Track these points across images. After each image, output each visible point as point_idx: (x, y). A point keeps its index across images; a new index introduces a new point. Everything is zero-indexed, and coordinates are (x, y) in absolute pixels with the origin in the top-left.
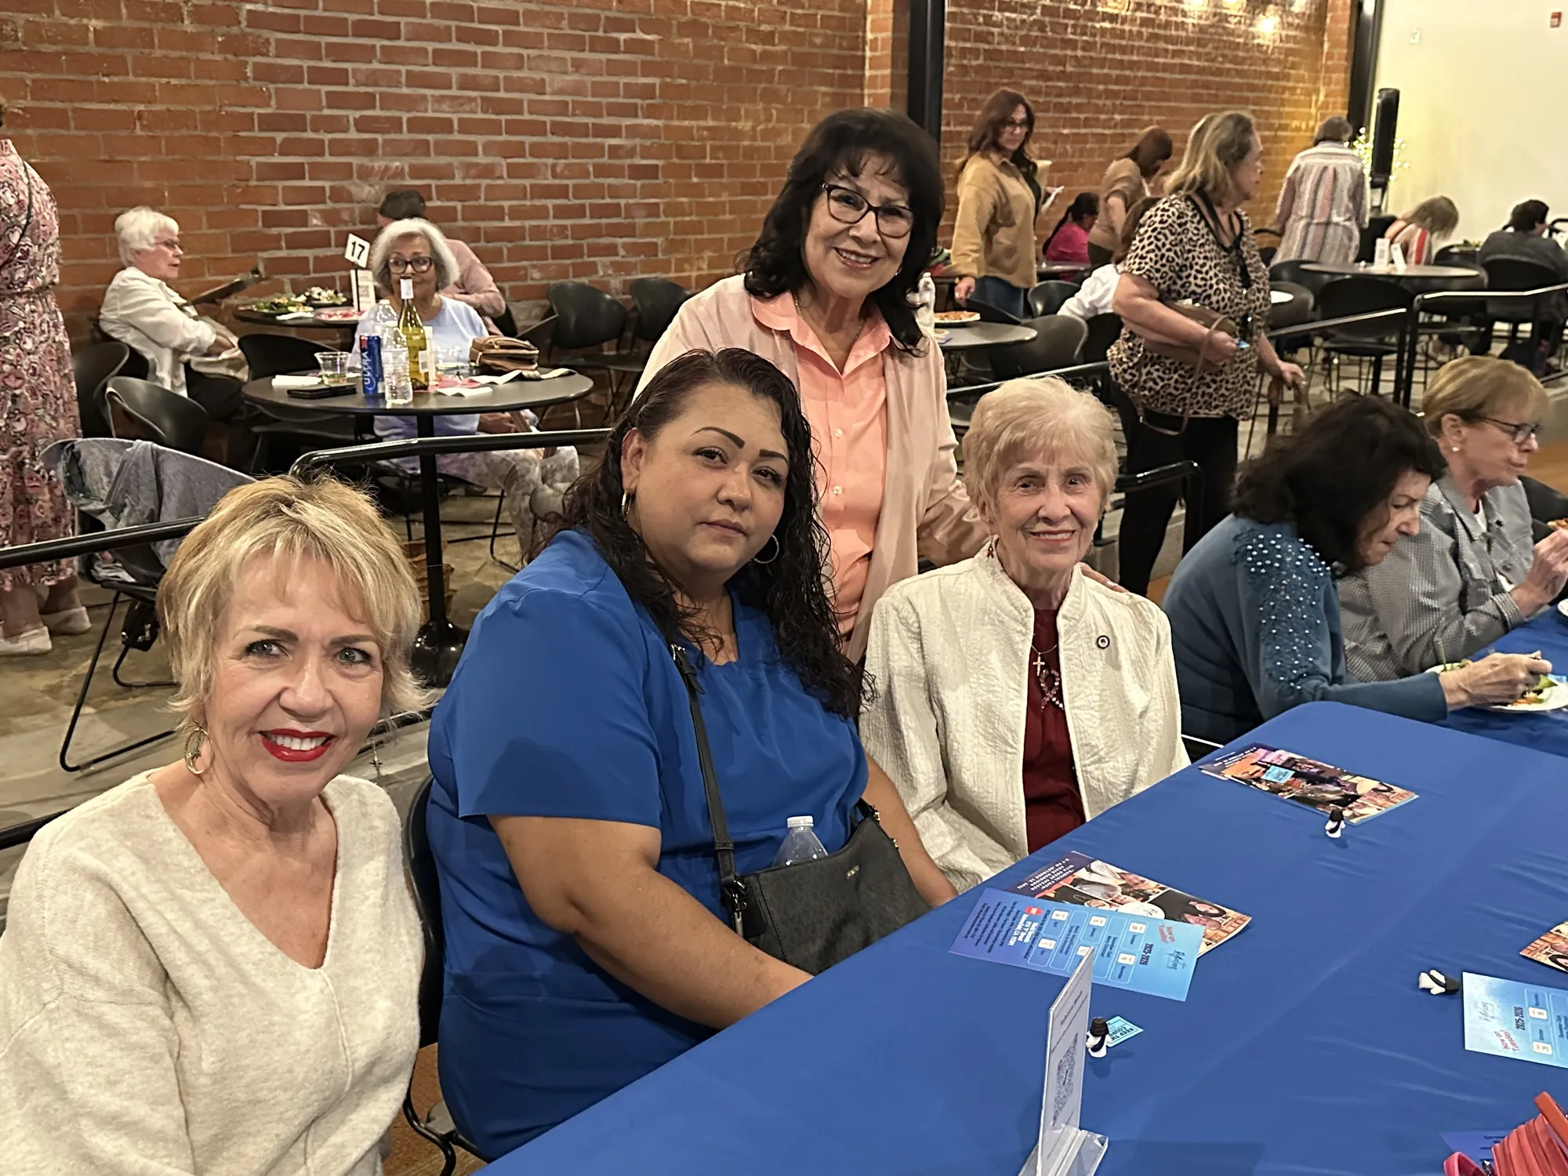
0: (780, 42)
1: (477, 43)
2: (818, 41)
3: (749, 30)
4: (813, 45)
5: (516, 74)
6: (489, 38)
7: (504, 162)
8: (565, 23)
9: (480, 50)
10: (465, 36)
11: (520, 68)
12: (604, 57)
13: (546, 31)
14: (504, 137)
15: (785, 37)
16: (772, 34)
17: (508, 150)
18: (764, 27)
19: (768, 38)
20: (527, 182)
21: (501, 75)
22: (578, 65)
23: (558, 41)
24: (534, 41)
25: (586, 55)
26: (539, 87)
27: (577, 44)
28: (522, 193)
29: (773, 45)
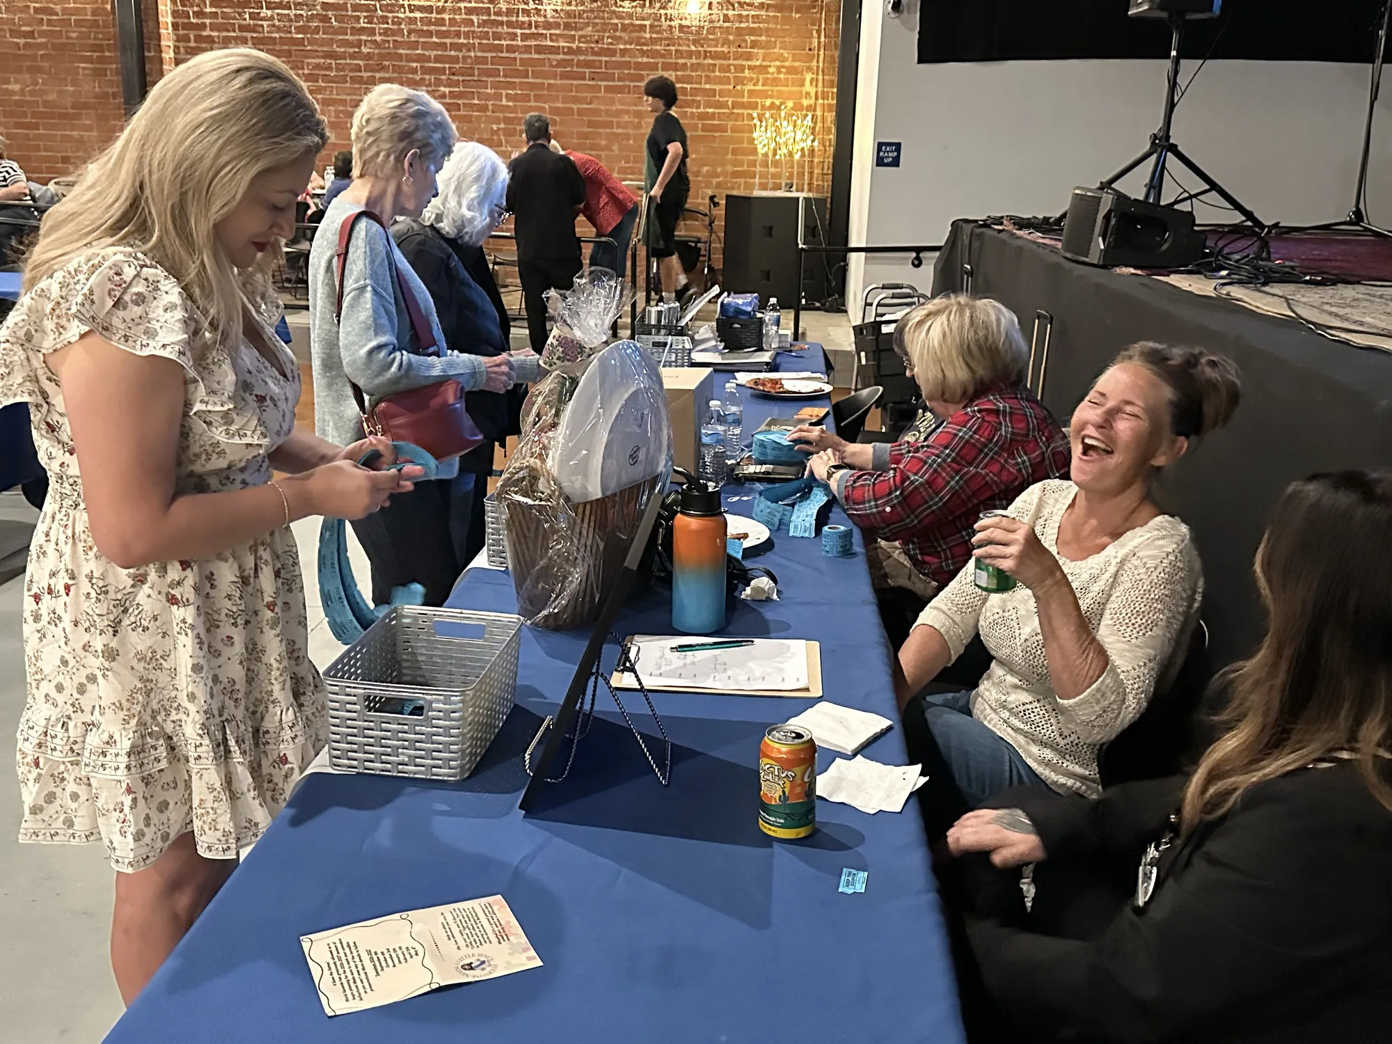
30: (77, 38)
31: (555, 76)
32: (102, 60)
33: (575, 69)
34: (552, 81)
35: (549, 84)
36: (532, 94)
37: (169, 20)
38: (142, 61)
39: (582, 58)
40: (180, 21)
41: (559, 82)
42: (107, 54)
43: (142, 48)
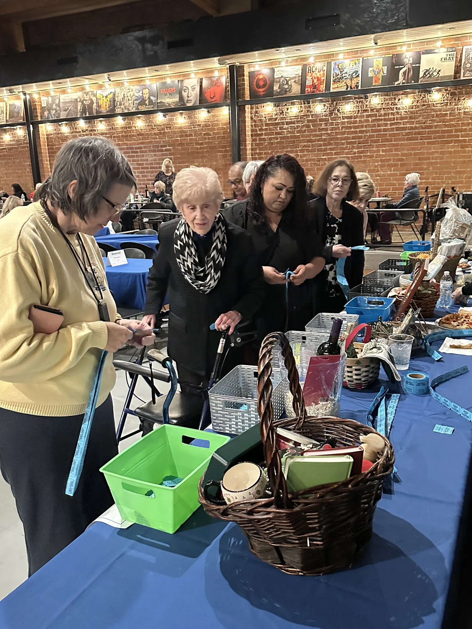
0: (205, 144)
1: (135, 153)
2: (216, 143)
3: (196, 143)
4: (215, 144)
5: (143, 158)
6: (137, 152)
7: (141, 175)
8: (152, 147)
9: (135, 154)
10: (132, 152)
11: (143, 157)
12: (160, 153)
13: (148, 150)
14: (141, 170)
15: (206, 143)
16: (203, 143)
17: (141, 172)
18: (200, 142)
19: (202, 144)
20: (145, 178)
21: (140, 159)
22: (155, 155)
23: (150, 151)
24: (146, 152)
25: (157, 153)
26: (147, 160)
27: (154, 151)
28: (144, 180)
29: (203, 145)
30: (218, 144)
31: (404, 140)
32: (226, 151)
33: (413, 136)
34: (403, 142)
35: (401, 144)
36: (393, 148)
37: (250, 133)
38: (239, 150)
39: (417, 131)
40: (254, 133)
41: (406, 142)
42: (228, 149)
43: (239, 145)
